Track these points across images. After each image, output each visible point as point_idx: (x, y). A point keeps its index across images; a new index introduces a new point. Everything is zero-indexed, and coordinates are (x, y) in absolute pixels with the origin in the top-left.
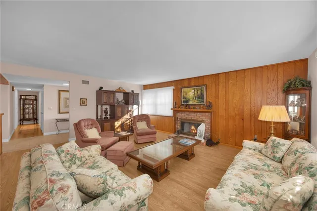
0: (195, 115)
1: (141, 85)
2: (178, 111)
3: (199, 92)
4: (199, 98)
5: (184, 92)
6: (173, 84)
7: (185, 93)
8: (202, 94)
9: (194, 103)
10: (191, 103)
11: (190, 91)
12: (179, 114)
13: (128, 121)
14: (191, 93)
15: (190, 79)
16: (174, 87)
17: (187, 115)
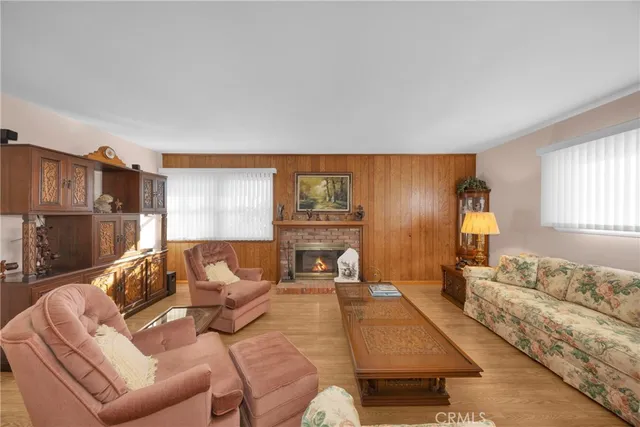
0: (328, 233)
1: (155, 153)
2: (289, 228)
3: (338, 186)
4: (336, 198)
5: (302, 183)
6: (273, 161)
7: (304, 188)
8: (343, 191)
9: (326, 209)
10: (318, 208)
11: (318, 183)
12: (288, 234)
13: (137, 270)
14: (320, 187)
15: (315, 157)
16: (274, 170)
17: (310, 234)
